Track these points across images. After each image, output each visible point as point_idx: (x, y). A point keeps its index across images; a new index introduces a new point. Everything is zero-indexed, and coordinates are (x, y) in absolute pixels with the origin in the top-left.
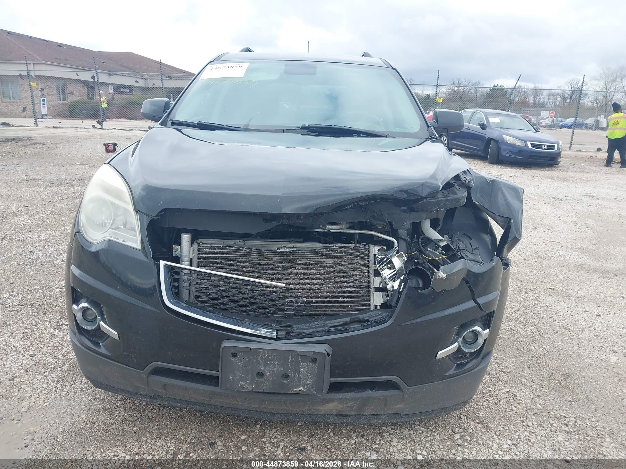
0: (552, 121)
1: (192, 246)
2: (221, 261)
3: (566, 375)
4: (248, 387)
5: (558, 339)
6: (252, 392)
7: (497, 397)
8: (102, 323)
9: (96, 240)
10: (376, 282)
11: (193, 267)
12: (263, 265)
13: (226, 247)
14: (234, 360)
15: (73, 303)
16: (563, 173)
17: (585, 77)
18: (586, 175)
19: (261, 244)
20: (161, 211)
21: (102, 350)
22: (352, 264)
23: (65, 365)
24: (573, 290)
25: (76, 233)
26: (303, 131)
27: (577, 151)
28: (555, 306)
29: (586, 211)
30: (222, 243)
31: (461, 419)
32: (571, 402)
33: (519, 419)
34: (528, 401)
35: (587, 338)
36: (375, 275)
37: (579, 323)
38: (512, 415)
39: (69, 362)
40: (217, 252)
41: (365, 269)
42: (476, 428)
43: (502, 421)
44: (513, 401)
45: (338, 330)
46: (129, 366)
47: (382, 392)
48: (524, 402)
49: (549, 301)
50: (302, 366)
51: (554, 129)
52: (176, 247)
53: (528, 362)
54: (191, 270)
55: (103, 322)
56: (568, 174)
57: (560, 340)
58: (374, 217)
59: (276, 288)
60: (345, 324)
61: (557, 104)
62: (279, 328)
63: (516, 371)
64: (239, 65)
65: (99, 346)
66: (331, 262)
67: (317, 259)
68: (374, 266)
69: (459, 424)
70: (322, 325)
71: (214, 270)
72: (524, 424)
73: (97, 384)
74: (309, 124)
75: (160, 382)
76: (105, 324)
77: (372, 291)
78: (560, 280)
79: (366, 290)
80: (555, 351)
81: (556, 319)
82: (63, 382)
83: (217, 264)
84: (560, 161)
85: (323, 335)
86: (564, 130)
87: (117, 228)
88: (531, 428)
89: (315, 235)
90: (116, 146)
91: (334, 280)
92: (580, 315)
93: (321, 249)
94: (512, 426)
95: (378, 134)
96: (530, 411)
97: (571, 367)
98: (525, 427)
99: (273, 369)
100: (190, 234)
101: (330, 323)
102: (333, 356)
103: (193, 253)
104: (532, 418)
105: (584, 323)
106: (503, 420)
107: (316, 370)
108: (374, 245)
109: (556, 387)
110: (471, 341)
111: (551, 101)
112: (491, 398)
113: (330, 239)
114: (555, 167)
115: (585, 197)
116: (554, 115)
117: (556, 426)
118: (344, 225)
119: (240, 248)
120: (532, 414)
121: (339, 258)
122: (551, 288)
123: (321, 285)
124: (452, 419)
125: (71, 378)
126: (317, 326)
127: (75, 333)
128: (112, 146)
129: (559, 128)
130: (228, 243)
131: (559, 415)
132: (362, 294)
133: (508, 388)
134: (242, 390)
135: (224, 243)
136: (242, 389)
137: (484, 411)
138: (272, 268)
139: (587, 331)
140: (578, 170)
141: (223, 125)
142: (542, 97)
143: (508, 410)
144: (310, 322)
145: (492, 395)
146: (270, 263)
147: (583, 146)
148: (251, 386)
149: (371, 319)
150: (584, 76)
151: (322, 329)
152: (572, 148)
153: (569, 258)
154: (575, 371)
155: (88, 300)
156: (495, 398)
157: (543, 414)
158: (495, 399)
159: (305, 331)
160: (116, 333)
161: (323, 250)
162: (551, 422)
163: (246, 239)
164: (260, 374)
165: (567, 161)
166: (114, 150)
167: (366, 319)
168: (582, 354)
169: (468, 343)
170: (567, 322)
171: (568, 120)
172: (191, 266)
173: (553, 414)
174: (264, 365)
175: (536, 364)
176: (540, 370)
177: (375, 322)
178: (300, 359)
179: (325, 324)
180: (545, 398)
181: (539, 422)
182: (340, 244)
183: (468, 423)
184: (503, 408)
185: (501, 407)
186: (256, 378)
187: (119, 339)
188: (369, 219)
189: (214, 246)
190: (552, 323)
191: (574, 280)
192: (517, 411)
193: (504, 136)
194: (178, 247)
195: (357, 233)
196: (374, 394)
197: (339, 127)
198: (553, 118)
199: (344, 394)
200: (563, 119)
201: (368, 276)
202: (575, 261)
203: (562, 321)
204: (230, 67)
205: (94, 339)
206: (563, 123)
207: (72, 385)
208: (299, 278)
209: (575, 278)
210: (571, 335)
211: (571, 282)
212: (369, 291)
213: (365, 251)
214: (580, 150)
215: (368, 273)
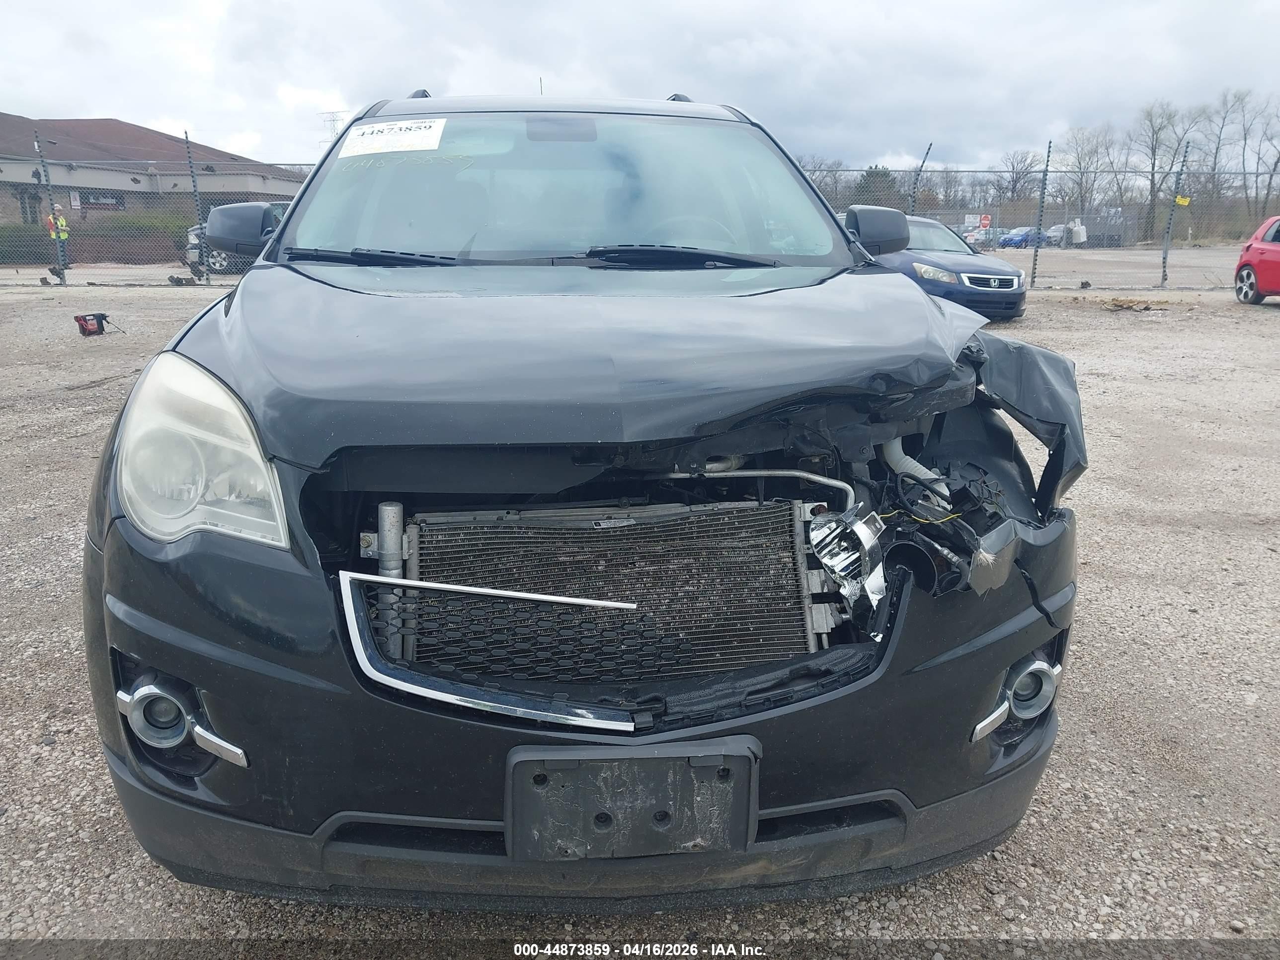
0: (986, 234)
1: (405, 531)
2: (472, 562)
3: (1171, 742)
4: (575, 850)
5: (1132, 667)
6: (586, 859)
7: (1054, 804)
8: (198, 729)
9: (171, 534)
10: (814, 582)
11: (410, 579)
12: (564, 563)
13: (482, 528)
14: (540, 790)
15: (118, 688)
16: (1034, 331)
17: (1051, 145)
18: (1077, 335)
19: (555, 516)
20: (332, 456)
21: (202, 793)
22: (757, 546)
23: (81, 828)
24: (1128, 563)
25: (113, 520)
26: (596, 261)
27: (1045, 288)
28: (1105, 597)
29: (1100, 404)
30: (471, 518)
31: (996, 860)
32: (1199, 797)
33: (1111, 847)
34: (1115, 806)
35: (1186, 660)
36: (810, 568)
37: (1162, 630)
38: (1093, 839)
39: (90, 820)
40: (463, 540)
41: (786, 556)
42: (1033, 877)
43: (1078, 854)
44: (1086, 808)
45: (768, 699)
46: (274, 827)
47: (863, 825)
48: (1108, 809)
49: (1089, 589)
50: (699, 789)
51: (991, 249)
52: (367, 537)
53: (1090, 722)
54: (405, 588)
55: (201, 726)
56: (1042, 333)
57: (1135, 668)
58: (803, 438)
59: (596, 612)
60: (780, 684)
61: (990, 200)
62: (636, 708)
63: (1071, 743)
64: (424, 125)
65: (193, 786)
66: (710, 545)
67: (681, 539)
68: (806, 546)
69: (996, 873)
70: (731, 691)
71: (458, 583)
72: (1125, 856)
73: (184, 873)
74: (605, 245)
75: (356, 855)
76: (207, 730)
77: (807, 602)
78: (1096, 545)
79: (792, 601)
80: (1133, 692)
81: (1115, 625)
82: (87, 871)
83: (464, 569)
84: (1025, 309)
85: (738, 713)
86: (1008, 250)
87: (218, 502)
88: (1140, 863)
89: (668, 486)
90: (104, 321)
91: (721, 585)
92: (1157, 614)
93: (688, 518)
94: (1103, 865)
95: (755, 260)
96: (1127, 827)
97: (1174, 724)
98: (1127, 863)
99: (632, 803)
100: (399, 504)
101: (748, 686)
102: (766, 762)
103: (409, 549)
104: (1134, 841)
105: (1170, 630)
106: (1081, 853)
107: (730, 796)
108: (801, 501)
109: (1161, 770)
110: (1029, 694)
111: (978, 196)
112: (1042, 807)
113: (699, 494)
114: (1015, 322)
115: (1090, 376)
116: (988, 222)
117: (1188, 854)
118: (734, 462)
119: (512, 528)
120: (1132, 832)
121: (727, 535)
122: (1084, 562)
123: (693, 598)
124: (978, 862)
125: (104, 858)
126: (718, 694)
127: (122, 759)
128: (95, 322)
129: (999, 247)
130: (483, 518)
131: (1184, 829)
132: (785, 610)
133: (1068, 781)
134: (562, 859)
135: (475, 519)
136: (564, 856)
137: (1036, 838)
138: (583, 568)
139: (1180, 645)
140: (1059, 325)
141: (414, 255)
142: (960, 188)
143: (1083, 830)
144: (702, 688)
145: (1040, 800)
146: (579, 558)
147: (1053, 279)
148: (582, 848)
149: (836, 669)
150: (1050, 142)
151: (732, 700)
152: (1036, 285)
153: (1099, 498)
154: (1187, 732)
155: (157, 676)
156: (1049, 806)
157: (1154, 830)
158: (1050, 808)
159: (695, 708)
160: (239, 751)
161: (692, 519)
162: (1176, 846)
163: (522, 507)
164: (604, 819)
165: (1033, 308)
166: (100, 330)
167: (823, 668)
168: (1187, 693)
169: (1021, 699)
170: (1137, 630)
171: (1014, 231)
172: (404, 577)
173: (1172, 827)
174: (611, 798)
175: (1105, 723)
176: (1116, 736)
177: (847, 674)
178: (693, 775)
179: (736, 688)
180: (1147, 795)
181: (1152, 849)
182: (727, 503)
183: (1013, 867)
184: (1071, 827)
185: (1067, 824)
186: (593, 827)
187: (249, 765)
188: (794, 444)
189: (455, 529)
190: (1110, 635)
191: (1122, 542)
192: (1103, 831)
193: (915, 264)
194: (372, 537)
195: (761, 477)
196: (847, 832)
197: (672, 249)
198: (988, 228)
199: (782, 841)
200: (1005, 230)
201: (795, 570)
202: (1111, 503)
203: (1127, 629)
204: (403, 129)
205: (178, 769)
206: (1006, 236)
207: (108, 876)
208: (645, 586)
209: (1122, 538)
210: (1154, 655)
211: (1118, 548)
212: (800, 603)
213: (784, 516)
214: (1051, 287)
215: (794, 564)
